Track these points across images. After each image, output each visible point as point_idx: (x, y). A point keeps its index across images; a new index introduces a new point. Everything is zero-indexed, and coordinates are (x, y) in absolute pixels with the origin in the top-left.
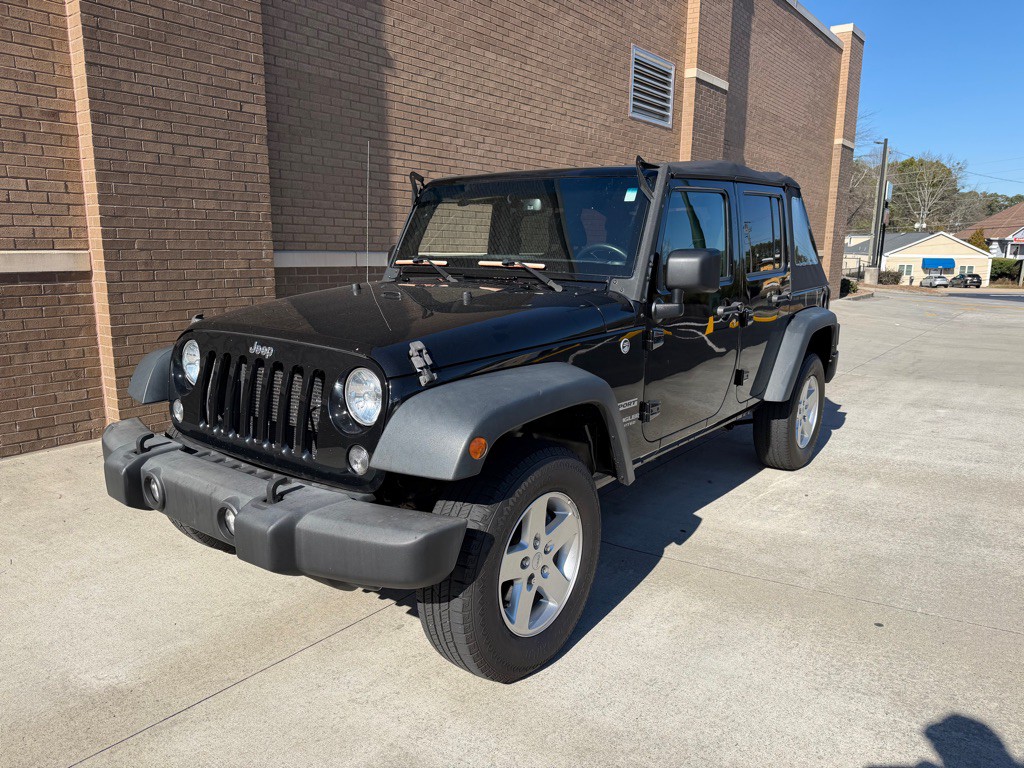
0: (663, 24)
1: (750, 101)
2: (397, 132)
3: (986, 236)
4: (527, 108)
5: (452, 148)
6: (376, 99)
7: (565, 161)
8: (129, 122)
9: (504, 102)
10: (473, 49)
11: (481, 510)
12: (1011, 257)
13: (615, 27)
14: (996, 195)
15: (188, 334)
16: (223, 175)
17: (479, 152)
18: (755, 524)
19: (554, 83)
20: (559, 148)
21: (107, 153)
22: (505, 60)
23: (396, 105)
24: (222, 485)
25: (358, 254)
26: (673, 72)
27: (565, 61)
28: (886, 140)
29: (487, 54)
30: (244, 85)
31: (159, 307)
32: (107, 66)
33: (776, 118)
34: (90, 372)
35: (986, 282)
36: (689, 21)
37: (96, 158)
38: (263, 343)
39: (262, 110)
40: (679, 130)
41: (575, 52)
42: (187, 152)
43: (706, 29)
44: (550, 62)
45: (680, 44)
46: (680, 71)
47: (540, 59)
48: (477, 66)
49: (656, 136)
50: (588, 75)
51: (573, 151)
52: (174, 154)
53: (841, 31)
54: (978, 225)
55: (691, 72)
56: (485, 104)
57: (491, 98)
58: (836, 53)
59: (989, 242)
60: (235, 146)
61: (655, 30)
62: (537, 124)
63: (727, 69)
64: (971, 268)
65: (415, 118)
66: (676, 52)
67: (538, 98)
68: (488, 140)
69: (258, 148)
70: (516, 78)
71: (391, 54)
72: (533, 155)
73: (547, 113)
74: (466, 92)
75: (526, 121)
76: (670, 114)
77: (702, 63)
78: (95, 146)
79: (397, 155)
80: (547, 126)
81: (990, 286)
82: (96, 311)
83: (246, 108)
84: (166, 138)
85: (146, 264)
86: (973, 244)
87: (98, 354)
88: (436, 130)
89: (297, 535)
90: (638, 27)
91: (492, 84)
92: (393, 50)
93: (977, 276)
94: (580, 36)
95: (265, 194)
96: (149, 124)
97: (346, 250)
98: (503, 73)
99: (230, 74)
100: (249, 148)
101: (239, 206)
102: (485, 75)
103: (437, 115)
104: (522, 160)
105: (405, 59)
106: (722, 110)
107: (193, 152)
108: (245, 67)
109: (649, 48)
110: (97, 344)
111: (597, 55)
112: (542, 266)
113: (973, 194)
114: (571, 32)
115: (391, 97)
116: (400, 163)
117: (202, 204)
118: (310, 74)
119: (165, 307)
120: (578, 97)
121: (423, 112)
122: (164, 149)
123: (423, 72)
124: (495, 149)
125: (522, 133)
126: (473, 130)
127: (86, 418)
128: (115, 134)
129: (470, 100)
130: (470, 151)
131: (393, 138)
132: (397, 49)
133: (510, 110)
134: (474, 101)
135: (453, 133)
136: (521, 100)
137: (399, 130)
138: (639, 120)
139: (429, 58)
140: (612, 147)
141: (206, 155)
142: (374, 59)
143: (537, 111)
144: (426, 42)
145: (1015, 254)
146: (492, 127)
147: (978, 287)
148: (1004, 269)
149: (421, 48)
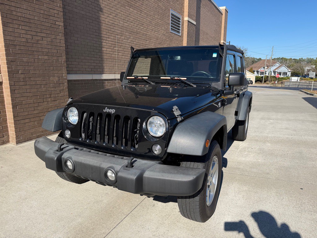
0: (179, 3)
1: (201, 29)
2: (104, 33)
3: (253, 70)
4: (142, 27)
5: (121, 39)
6: (98, 22)
7: (153, 45)
8: (16, 26)
9: (136, 25)
10: (126, 7)
11: (202, 165)
12: (260, 75)
13: (166, 3)
14: (254, 58)
15: (70, 105)
16: (50, 47)
17: (129, 41)
18: (244, 159)
19: (149, 20)
20: (151, 41)
21: (8, 38)
22: (135, 11)
23: (104, 25)
24: (103, 162)
25: (93, 75)
26: (181, 18)
27: (152, 13)
28: (230, 42)
29: (131, 9)
30: (56, 14)
31: (28, 94)
32: (8, 5)
33: (207, 34)
34: (3, 119)
35: (254, 83)
36: (185, 3)
37: (4, 39)
38: (109, 108)
39: (62, 24)
40: (183, 36)
41: (155, 10)
42: (37, 38)
43: (190, 5)
44: (148, 13)
45: (183, 9)
46: (183, 18)
47: (145, 12)
48: (128, 13)
49: (177, 38)
50: (159, 18)
51: (155, 42)
52: (32, 39)
53: (222, 8)
54: (251, 67)
55: (186, 19)
56: (130, 25)
57: (132, 24)
58: (221, 15)
59: (254, 71)
60: (53, 37)
61: (176, 5)
62: (145, 33)
63: (195, 18)
64: (250, 79)
65: (109, 29)
66: (182, 13)
67: (145, 24)
68: (131, 37)
69: (61, 37)
70: (139, 17)
71: (102, 7)
72: (144, 43)
73: (148, 29)
74: (124, 21)
75: (142, 32)
76: (181, 31)
77: (190, 16)
78: (4, 35)
79: (104, 41)
80: (148, 34)
81: (255, 84)
82: (5, 96)
83: (57, 23)
84: (30, 32)
85: (23, 79)
86: (250, 72)
87: (6, 112)
88: (116, 33)
89: (144, 179)
90: (172, 3)
91: (132, 19)
92: (102, 6)
93: (252, 81)
94: (156, 5)
95: (64, 54)
96: (23, 27)
97: (89, 74)
98: (135, 16)
99: (51, 10)
100: (58, 37)
101: (55, 58)
102: (130, 16)
103: (116, 28)
104: (141, 44)
105: (106, 9)
106: (194, 31)
107: (39, 38)
108: (56, 8)
109: (175, 10)
110: (5, 109)
111: (161, 12)
112: (186, 79)
113: (248, 58)
114: (154, 3)
115: (102, 22)
116: (105, 44)
117: (43, 57)
118: (76, 12)
119: (31, 95)
120: (156, 25)
121: (112, 27)
122: (29, 37)
123: (112, 14)
124: (133, 40)
125: (141, 35)
126: (127, 34)
127: (2, 136)
128: (11, 30)
129: (125, 24)
130: (126, 41)
131: (103, 35)
132: (104, 5)
133: (137, 28)
134: (127, 24)
135: (121, 34)
136: (140, 25)
137: (105, 33)
138: (172, 33)
139: (113, 9)
140: (166, 41)
141: (44, 39)
142: (97, 8)
143: (145, 28)
144: (112, 4)
145: (261, 75)
146: (132, 33)
147: (252, 84)
148: (258, 79)
149: (111, 5)
